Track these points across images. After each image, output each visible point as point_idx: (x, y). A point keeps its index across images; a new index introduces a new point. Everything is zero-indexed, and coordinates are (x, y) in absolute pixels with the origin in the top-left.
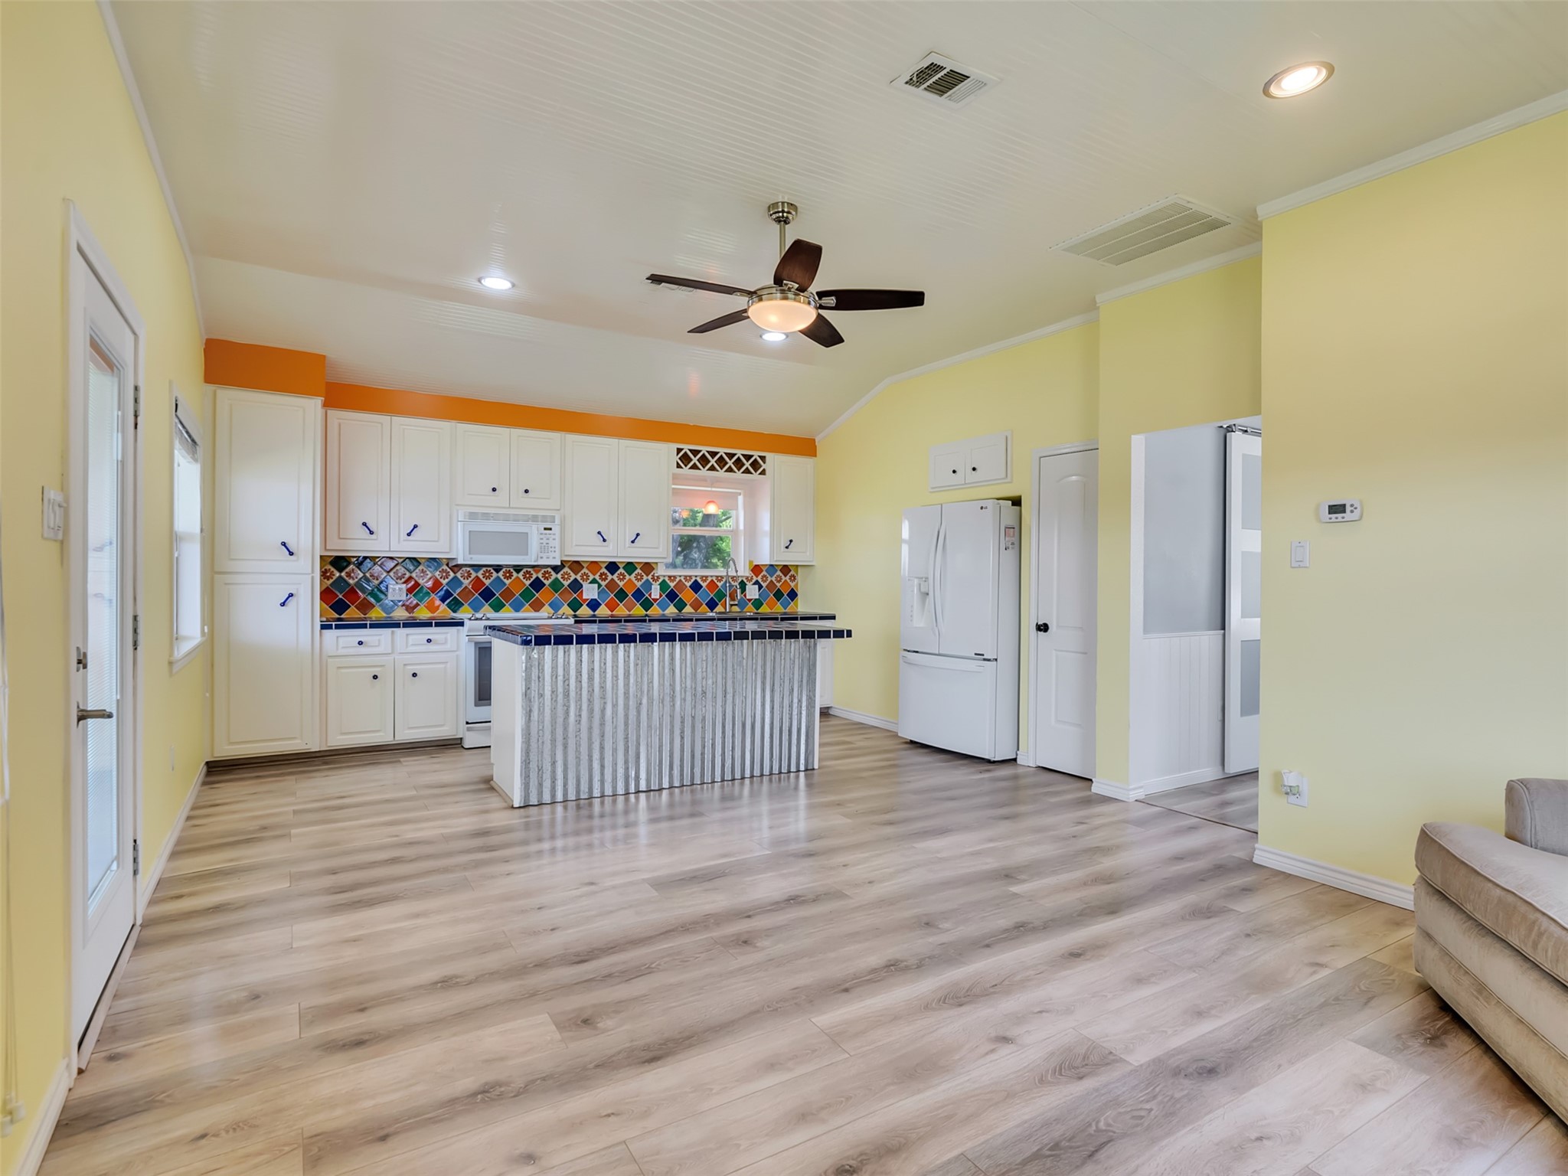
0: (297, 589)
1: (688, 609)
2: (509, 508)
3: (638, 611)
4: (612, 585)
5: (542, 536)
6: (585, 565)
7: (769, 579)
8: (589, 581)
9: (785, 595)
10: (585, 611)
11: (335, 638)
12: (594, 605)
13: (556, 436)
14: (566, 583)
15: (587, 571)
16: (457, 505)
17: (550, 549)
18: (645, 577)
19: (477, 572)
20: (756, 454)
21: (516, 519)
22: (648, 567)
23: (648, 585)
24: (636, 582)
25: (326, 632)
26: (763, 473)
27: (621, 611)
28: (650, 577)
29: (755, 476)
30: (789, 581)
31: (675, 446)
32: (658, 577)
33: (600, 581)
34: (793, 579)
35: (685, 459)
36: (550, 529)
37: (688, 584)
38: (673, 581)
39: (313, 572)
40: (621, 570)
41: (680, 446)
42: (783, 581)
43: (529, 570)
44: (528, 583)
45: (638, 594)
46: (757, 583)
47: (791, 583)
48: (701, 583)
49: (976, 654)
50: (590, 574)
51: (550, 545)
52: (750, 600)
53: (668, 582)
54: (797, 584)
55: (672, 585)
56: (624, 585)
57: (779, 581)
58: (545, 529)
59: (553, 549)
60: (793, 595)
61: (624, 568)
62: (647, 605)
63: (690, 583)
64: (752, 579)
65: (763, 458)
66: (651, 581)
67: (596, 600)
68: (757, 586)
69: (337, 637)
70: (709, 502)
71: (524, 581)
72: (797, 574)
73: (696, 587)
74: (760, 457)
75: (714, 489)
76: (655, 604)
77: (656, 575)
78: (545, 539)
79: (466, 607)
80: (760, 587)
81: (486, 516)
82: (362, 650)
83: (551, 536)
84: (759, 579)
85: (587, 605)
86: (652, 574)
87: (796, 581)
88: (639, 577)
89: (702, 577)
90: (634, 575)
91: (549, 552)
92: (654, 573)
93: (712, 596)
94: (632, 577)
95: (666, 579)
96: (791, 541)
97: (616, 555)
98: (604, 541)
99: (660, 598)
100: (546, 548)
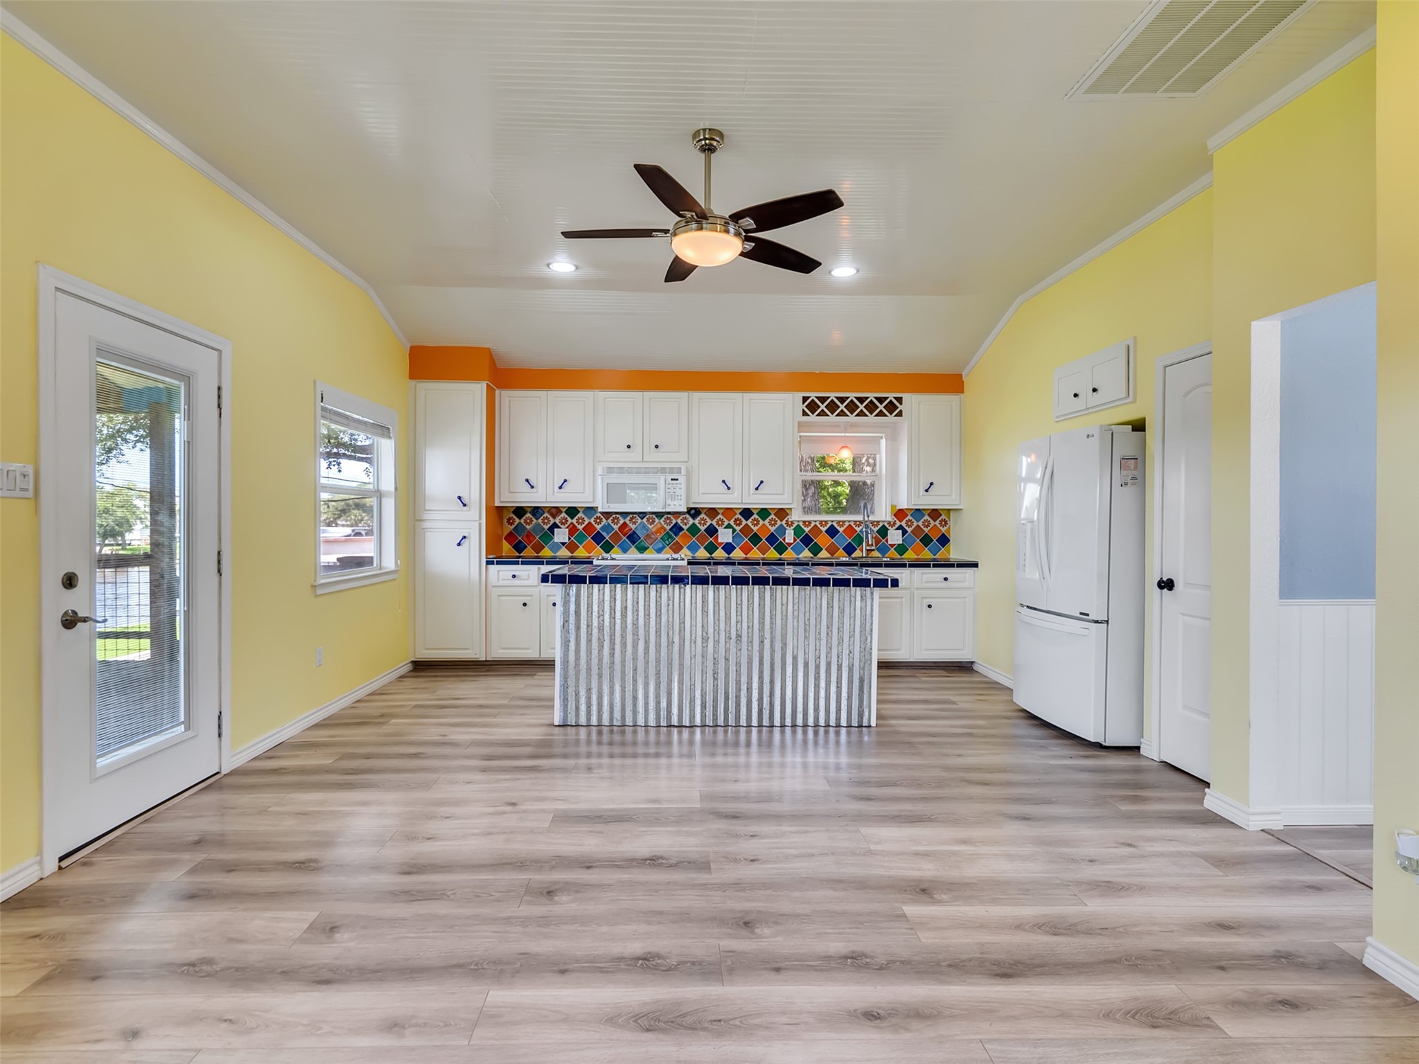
0: (469, 533)
1: (824, 554)
2: (643, 461)
3: (772, 554)
4: (746, 530)
5: (669, 486)
6: (721, 512)
7: (915, 524)
8: (724, 526)
9: (935, 541)
10: (720, 554)
11: (497, 572)
12: (729, 548)
13: (683, 395)
14: (703, 528)
15: (722, 517)
16: (599, 461)
17: (677, 497)
18: (779, 523)
19: (625, 518)
20: (891, 396)
21: (647, 471)
22: (782, 513)
23: (782, 530)
24: (770, 527)
25: (490, 566)
26: (900, 414)
27: (755, 554)
28: (784, 522)
29: (891, 418)
30: (939, 526)
31: (800, 395)
32: (792, 522)
33: (734, 526)
34: (944, 523)
35: (812, 407)
36: (677, 479)
37: (824, 529)
38: (808, 526)
39: (480, 519)
40: (755, 516)
41: (806, 395)
42: (931, 526)
43: (669, 516)
44: (668, 528)
45: (772, 539)
46: (900, 527)
47: (941, 528)
48: (838, 528)
49: (1081, 614)
50: (725, 520)
51: (676, 494)
52: (892, 546)
53: (803, 527)
54: (949, 528)
55: (807, 530)
56: (758, 530)
57: (927, 527)
59: (679, 497)
60: (944, 540)
61: (758, 514)
62: (781, 549)
63: (826, 528)
64: (895, 523)
65: (900, 400)
66: (785, 526)
67: (730, 543)
68: (900, 532)
69: (498, 571)
70: (843, 447)
71: (665, 526)
72: (949, 519)
73: (832, 532)
74: (895, 398)
75: (847, 434)
76: (789, 548)
77: (790, 520)
78: (672, 488)
79: (616, 548)
80: (904, 532)
81: (621, 470)
82: (515, 582)
83: (678, 485)
84: (903, 524)
85: (722, 548)
86: (786, 519)
87: (948, 526)
88: (773, 522)
89: (839, 522)
90: (768, 520)
91: (676, 500)
92: (788, 519)
93: (850, 541)
94: (766, 522)
95: (801, 524)
96: (932, 484)
97: (741, 502)
98: (729, 488)
99: (794, 542)
100: (673, 496)
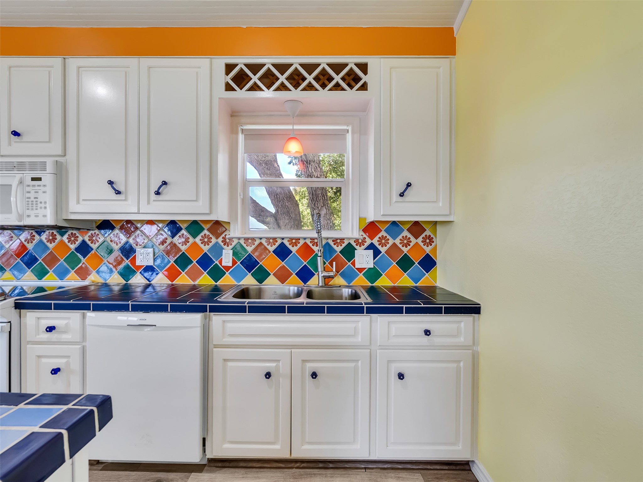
1: (272, 281)
3: (205, 280)
4: (172, 249)
5: (28, 189)
6: (139, 225)
7: (391, 241)
8: (143, 245)
9: (416, 263)
10: (138, 279)
12: (149, 273)
14: (116, 247)
15: (141, 234)
17: (39, 205)
18: (214, 240)
21: (1, 168)
22: (217, 227)
23: (218, 250)
24: (202, 246)
26: (364, 87)
27: (183, 280)
28: (220, 240)
29: (351, 94)
30: (422, 244)
31: (220, 62)
32: (231, 239)
33: (156, 245)
34: (429, 240)
35: (240, 78)
36: (39, 179)
37: (272, 248)
38: (250, 244)
40: (183, 231)
41: (231, 60)
42: (412, 244)
43: (74, 232)
44: (73, 247)
45: (205, 261)
46: (371, 247)
47: (425, 247)
48: (290, 247)
51: (39, 200)
52: (360, 270)
53: (245, 245)
54: (435, 248)
55: (250, 249)
56: (186, 250)
57: (406, 245)
58: (33, 179)
59: (43, 205)
60: (429, 263)
61: (187, 229)
62: (217, 273)
63: (274, 247)
64: (364, 241)
65: (364, 67)
66: (222, 244)
67: (151, 267)
68: (371, 252)
71: (69, 244)
72: (436, 235)
73: (283, 252)
74: (357, 65)
76: (227, 273)
77: (228, 236)
78: (33, 192)
80: (377, 253)
83: (41, 188)
84: (375, 241)
85: (140, 273)
86: (223, 235)
87: (433, 244)
88: (206, 240)
89: (291, 239)
90: (199, 237)
91: (38, 208)
92: (226, 235)
93: (305, 263)
94: (198, 240)
95: (242, 242)
96: (409, 185)
97: (136, 212)
98: (118, 193)
99: (233, 265)
100: (34, 203)
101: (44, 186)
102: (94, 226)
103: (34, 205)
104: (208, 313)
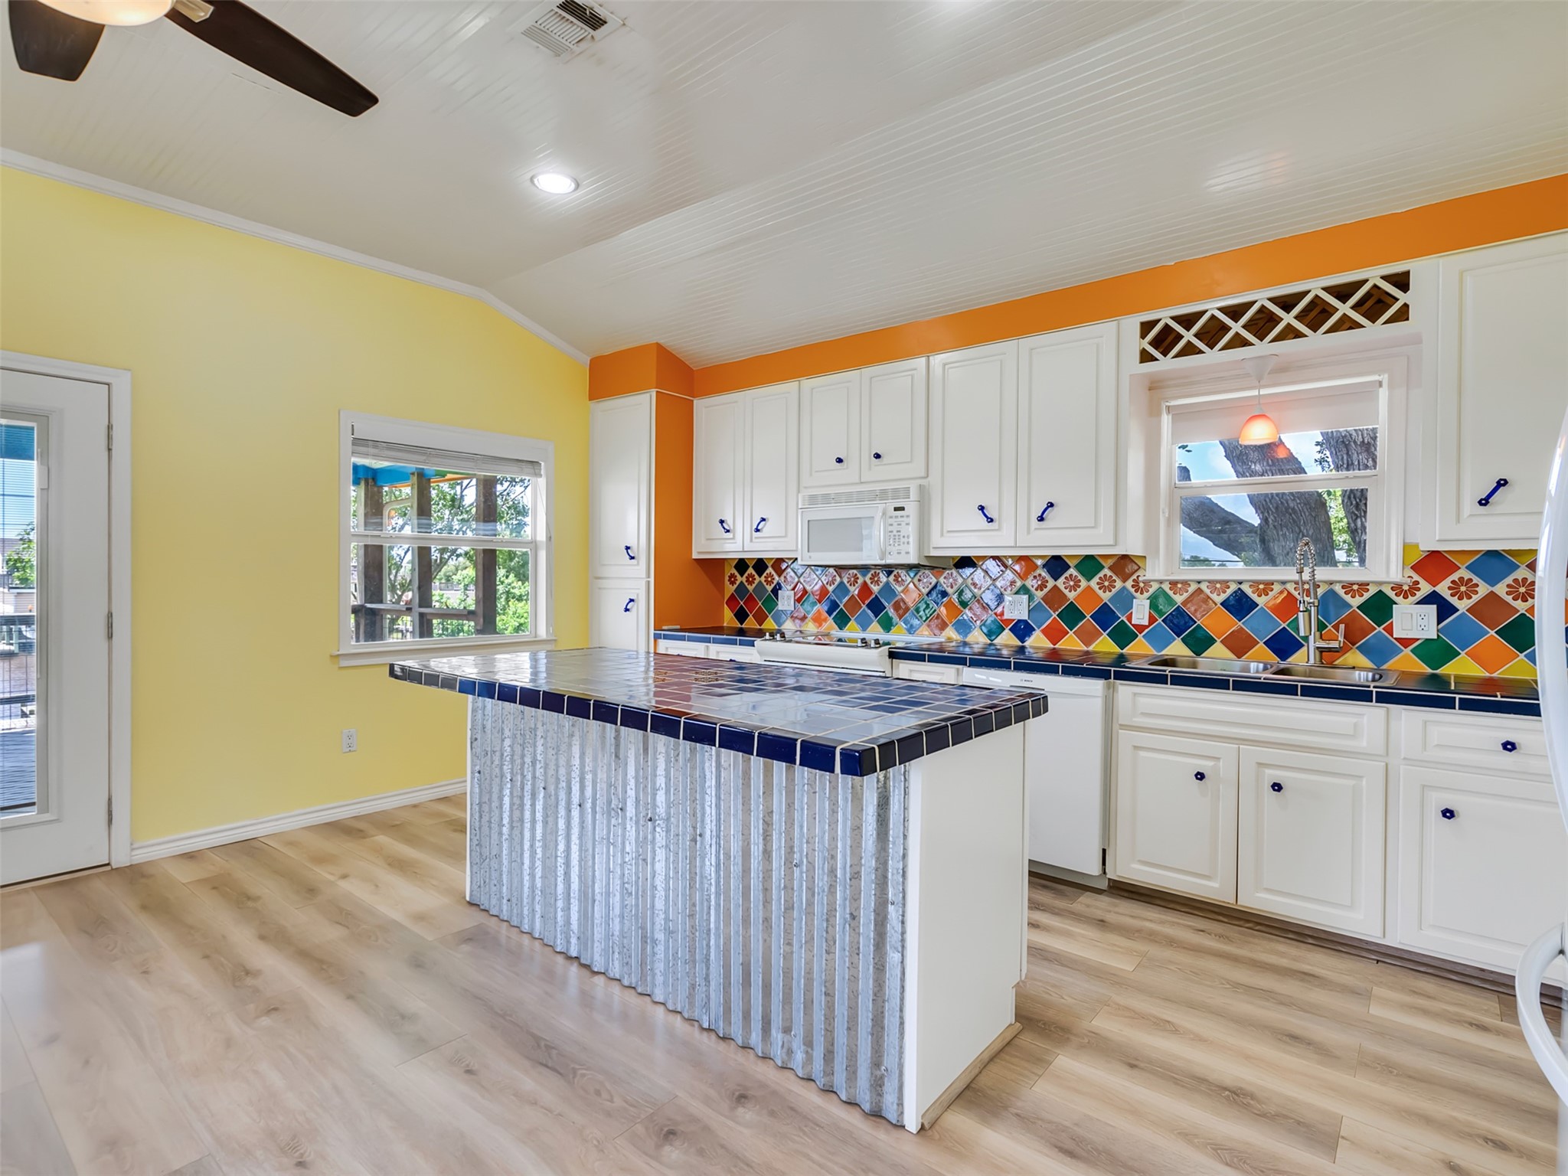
0: (638, 595)
1: (1218, 652)
2: (854, 483)
3: (1104, 645)
4: (1054, 597)
5: (890, 521)
7: (1483, 589)
8: (1014, 590)
10: (1009, 640)
12: (1022, 630)
14: (977, 593)
15: (1011, 574)
17: (902, 540)
18: (1119, 584)
19: (864, 575)
20: (1374, 275)
21: (861, 498)
22: (1124, 564)
23: (1125, 600)
24: (1100, 593)
26: (1402, 315)
27: (1071, 643)
28: (1129, 584)
29: (1375, 332)
31: (1135, 321)
32: (1147, 583)
33: (1033, 590)
35: (1166, 341)
36: (902, 509)
37: (1219, 599)
38: (1181, 591)
39: (649, 577)
40: (1072, 571)
41: (1148, 316)
45: (1104, 616)
46: (1432, 598)
48: (1254, 597)
50: (1016, 578)
51: (902, 534)
52: (1406, 642)
53: (1170, 593)
55: (1179, 599)
56: (1076, 599)
57: (1524, 597)
58: (896, 509)
59: (906, 540)
61: (1077, 567)
62: (1124, 635)
63: (1223, 597)
64: (1414, 588)
65: (1402, 281)
66: (1132, 590)
67: (1025, 622)
68: (1432, 609)
70: (1253, 419)
73: (1240, 605)
74: (1386, 278)
76: (1140, 636)
77: (1143, 579)
78: (896, 524)
79: (852, 624)
80: (1445, 610)
83: (904, 519)
84: (1443, 589)
85: (1010, 630)
86: (1134, 577)
88: (1106, 584)
89: (1255, 584)
90: (1096, 579)
91: (901, 543)
92: (1138, 577)
93: (1284, 625)
94: (1094, 583)
95: (1166, 587)
96: (1502, 483)
97: (1013, 545)
98: (991, 520)
99: (1150, 624)
100: (897, 537)
101: (908, 516)
102: (952, 563)
103: (897, 540)
104: (1112, 680)
